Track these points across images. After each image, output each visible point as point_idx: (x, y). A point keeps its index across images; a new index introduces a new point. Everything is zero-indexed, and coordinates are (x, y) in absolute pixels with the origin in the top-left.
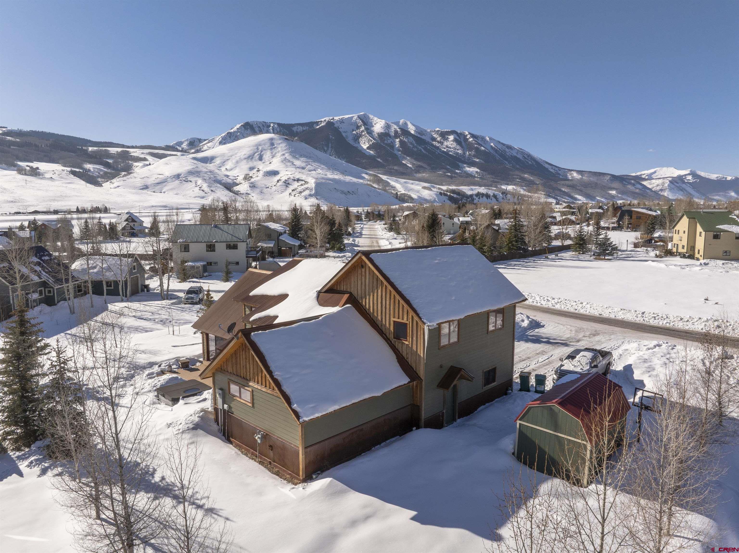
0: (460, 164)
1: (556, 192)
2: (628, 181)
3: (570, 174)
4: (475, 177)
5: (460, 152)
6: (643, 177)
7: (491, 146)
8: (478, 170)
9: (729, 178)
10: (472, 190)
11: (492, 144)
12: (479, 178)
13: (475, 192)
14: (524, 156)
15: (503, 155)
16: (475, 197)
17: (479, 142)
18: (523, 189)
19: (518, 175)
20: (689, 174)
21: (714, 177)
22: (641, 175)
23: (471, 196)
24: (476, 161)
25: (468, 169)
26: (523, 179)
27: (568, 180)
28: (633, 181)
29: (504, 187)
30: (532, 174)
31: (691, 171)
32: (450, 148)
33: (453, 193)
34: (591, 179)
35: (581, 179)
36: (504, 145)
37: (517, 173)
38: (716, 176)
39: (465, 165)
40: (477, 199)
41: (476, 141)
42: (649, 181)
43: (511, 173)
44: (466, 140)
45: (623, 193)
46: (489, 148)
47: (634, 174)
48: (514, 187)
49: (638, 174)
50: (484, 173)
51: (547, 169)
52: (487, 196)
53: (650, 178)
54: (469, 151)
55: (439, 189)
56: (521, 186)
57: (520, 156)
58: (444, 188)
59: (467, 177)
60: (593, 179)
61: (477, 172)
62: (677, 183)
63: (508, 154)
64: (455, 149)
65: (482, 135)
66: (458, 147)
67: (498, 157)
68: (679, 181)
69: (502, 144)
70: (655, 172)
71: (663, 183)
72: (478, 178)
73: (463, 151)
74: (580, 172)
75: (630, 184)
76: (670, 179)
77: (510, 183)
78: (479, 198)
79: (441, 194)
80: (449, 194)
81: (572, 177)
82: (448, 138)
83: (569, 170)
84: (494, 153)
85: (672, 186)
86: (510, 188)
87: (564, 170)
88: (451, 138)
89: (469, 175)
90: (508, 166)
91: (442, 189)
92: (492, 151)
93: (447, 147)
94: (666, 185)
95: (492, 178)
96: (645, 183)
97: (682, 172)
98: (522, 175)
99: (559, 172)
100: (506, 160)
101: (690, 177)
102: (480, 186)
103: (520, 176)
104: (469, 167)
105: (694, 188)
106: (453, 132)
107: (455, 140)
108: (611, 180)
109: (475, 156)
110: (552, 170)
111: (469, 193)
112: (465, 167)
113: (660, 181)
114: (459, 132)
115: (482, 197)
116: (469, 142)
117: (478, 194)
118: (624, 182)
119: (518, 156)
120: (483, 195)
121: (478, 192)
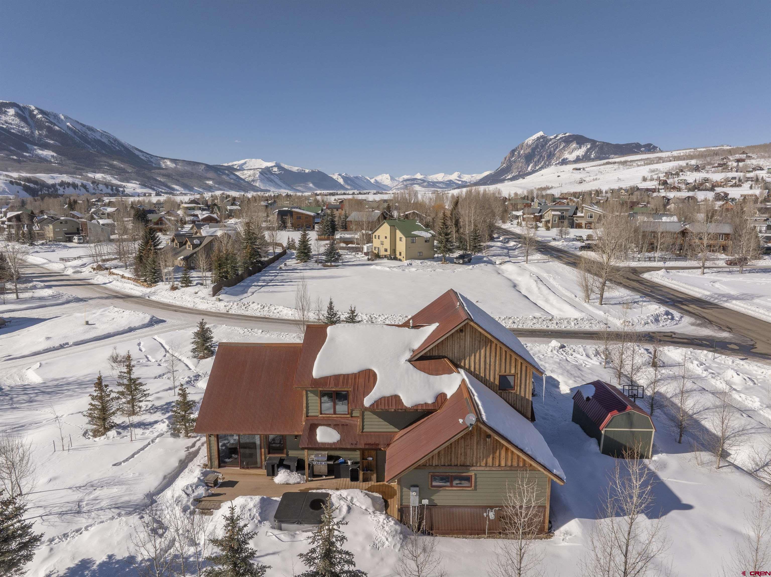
0: (28, 145)
1: (152, 181)
2: (222, 171)
3: (164, 163)
4: (51, 162)
5: (26, 130)
6: (235, 167)
7: (68, 126)
8: (55, 155)
9: (307, 171)
10: (54, 179)
11: (68, 124)
12: (57, 163)
13: (58, 181)
14: (109, 140)
15: (84, 138)
16: (58, 187)
17: (51, 120)
18: (114, 178)
19: (105, 162)
20: (274, 166)
21: (295, 169)
22: (233, 165)
23: (54, 186)
24: (49, 143)
25: (40, 152)
26: (113, 167)
27: (163, 169)
28: (227, 172)
29: (90, 175)
30: (122, 161)
31: (276, 163)
32: (11, 124)
33: (29, 182)
34: (186, 168)
35: (175, 168)
36: (84, 126)
37: (104, 159)
38: (297, 168)
39: (36, 147)
40: (61, 189)
41: (47, 119)
42: (241, 172)
43: (97, 159)
44: (33, 116)
45: (220, 183)
46: (66, 129)
47: (226, 165)
48: (103, 175)
49: (230, 164)
50: (63, 158)
51: (138, 156)
52: (75, 186)
53: (241, 168)
54: (38, 130)
55: (7, 176)
56: (111, 174)
57: (105, 140)
58: (15, 175)
59: (40, 162)
60: (188, 168)
61: (53, 156)
62: (267, 174)
63: (90, 137)
64: (19, 126)
65: (55, 112)
66: (23, 124)
67: (78, 139)
68: (268, 173)
69: (81, 124)
70: (245, 163)
71: (254, 174)
72: (55, 163)
73: (31, 129)
74: (173, 161)
75: (225, 174)
76: (260, 170)
77: (97, 171)
78: (64, 188)
79: (11, 182)
80: (23, 183)
81: (166, 165)
82: (6, 111)
83: (162, 158)
84: (73, 135)
85: (262, 177)
86: (99, 176)
87: (156, 158)
88: (11, 111)
89: (43, 160)
90: (92, 151)
91: (11, 177)
92: (69, 132)
93: (6, 122)
94: (257, 176)
95: (75, 164)
96: (238, 173)
97: (269, 164)
98: (111, 162)
99: (152, 160)
100: (89, 143)
101: (275, 169)
102: (61, 173)
103: (108, 163)
104: (42, 150)
105: (280, 179)
106: (13, 105)
107: (17, 115)
108: (206, 170)
109: (47, 136)
110: (143, 158)
111: (50, 182)
112: (35, 149)
113: (251, 172)
114: (21, 105)
115: (68, 187)
116: (38, 119)
117: (62, 184)
118: (219, 172)
119: (103, 140)
120: (68, 184)
121: (62, 181)
